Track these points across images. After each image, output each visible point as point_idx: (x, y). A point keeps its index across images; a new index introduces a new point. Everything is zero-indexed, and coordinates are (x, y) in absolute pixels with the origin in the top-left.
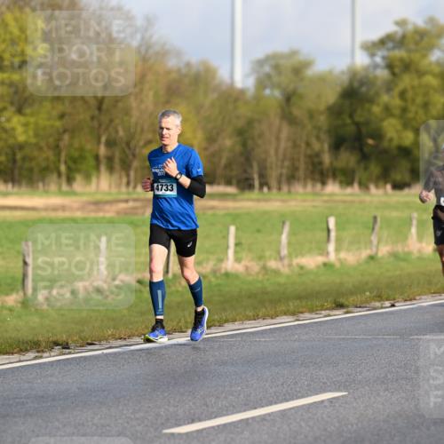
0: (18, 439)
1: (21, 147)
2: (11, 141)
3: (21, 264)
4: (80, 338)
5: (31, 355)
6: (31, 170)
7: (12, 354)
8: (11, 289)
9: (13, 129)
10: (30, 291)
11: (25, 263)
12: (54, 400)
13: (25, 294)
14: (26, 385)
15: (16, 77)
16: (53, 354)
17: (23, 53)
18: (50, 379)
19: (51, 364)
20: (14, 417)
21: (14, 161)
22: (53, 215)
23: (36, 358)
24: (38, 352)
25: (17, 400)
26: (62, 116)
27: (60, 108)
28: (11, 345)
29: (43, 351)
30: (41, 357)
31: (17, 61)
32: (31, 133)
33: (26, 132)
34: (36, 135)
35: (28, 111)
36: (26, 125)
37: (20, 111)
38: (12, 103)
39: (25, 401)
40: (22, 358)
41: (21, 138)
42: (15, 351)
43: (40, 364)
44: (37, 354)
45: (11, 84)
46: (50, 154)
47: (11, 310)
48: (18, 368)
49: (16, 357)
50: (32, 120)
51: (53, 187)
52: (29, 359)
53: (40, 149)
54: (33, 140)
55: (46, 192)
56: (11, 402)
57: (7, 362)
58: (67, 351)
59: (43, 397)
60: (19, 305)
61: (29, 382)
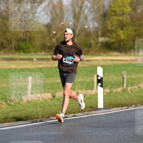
0: (121, 135)
1: (122, 40)
2: (119, 39)
3: (122, 78)
4: (141, 102)
5: (125, 107)
6: (125, 48)
7: (119, 107)
8: (119, 86)
9: (120, 35)
10: (125, 87)
11: (124, 78)
12: (133, 122)
13: (123, 88)
14: (124, 117)
15: (121, 18)
16: (132, 107)
17: (123, 10)
18: (131, 115)
19: (132, 110)
20: (120, 127)
21: (120, 45)
22: (132, 62)
23: (127, 109)
24: (128, 106)
25: (121, 122)
26: (136, 31)
27: (135, 28)
28: (119, 104)
29: (129, 106)
30: (128, 108)
31: (121, 13)
32: (126, 36)
33: (124, 36)
34: (127, 37)
35: (124, 29)
36: (124, 33)
37: (122, 29)
38: (119, 26)
39: (123, 122)
40: (122, 108)
41: (122, 38)
42: (120, 106)
43: (128, 111)
44: (127, 107)
45: (119, 20)
46: (132, 43)
47: (119, 93)
48: (121, 112)
49: (120, 108)
50: (126, 32)
51: (133, 54)
52: (125, 109)
53: (128, 41)
54: (126, 38)
55: (131, 55)
56: (119, 123)
57: (118, 110)
58: (137, 106)
59: (129, 121)
60: (122, 92)
61: (124, 116)
